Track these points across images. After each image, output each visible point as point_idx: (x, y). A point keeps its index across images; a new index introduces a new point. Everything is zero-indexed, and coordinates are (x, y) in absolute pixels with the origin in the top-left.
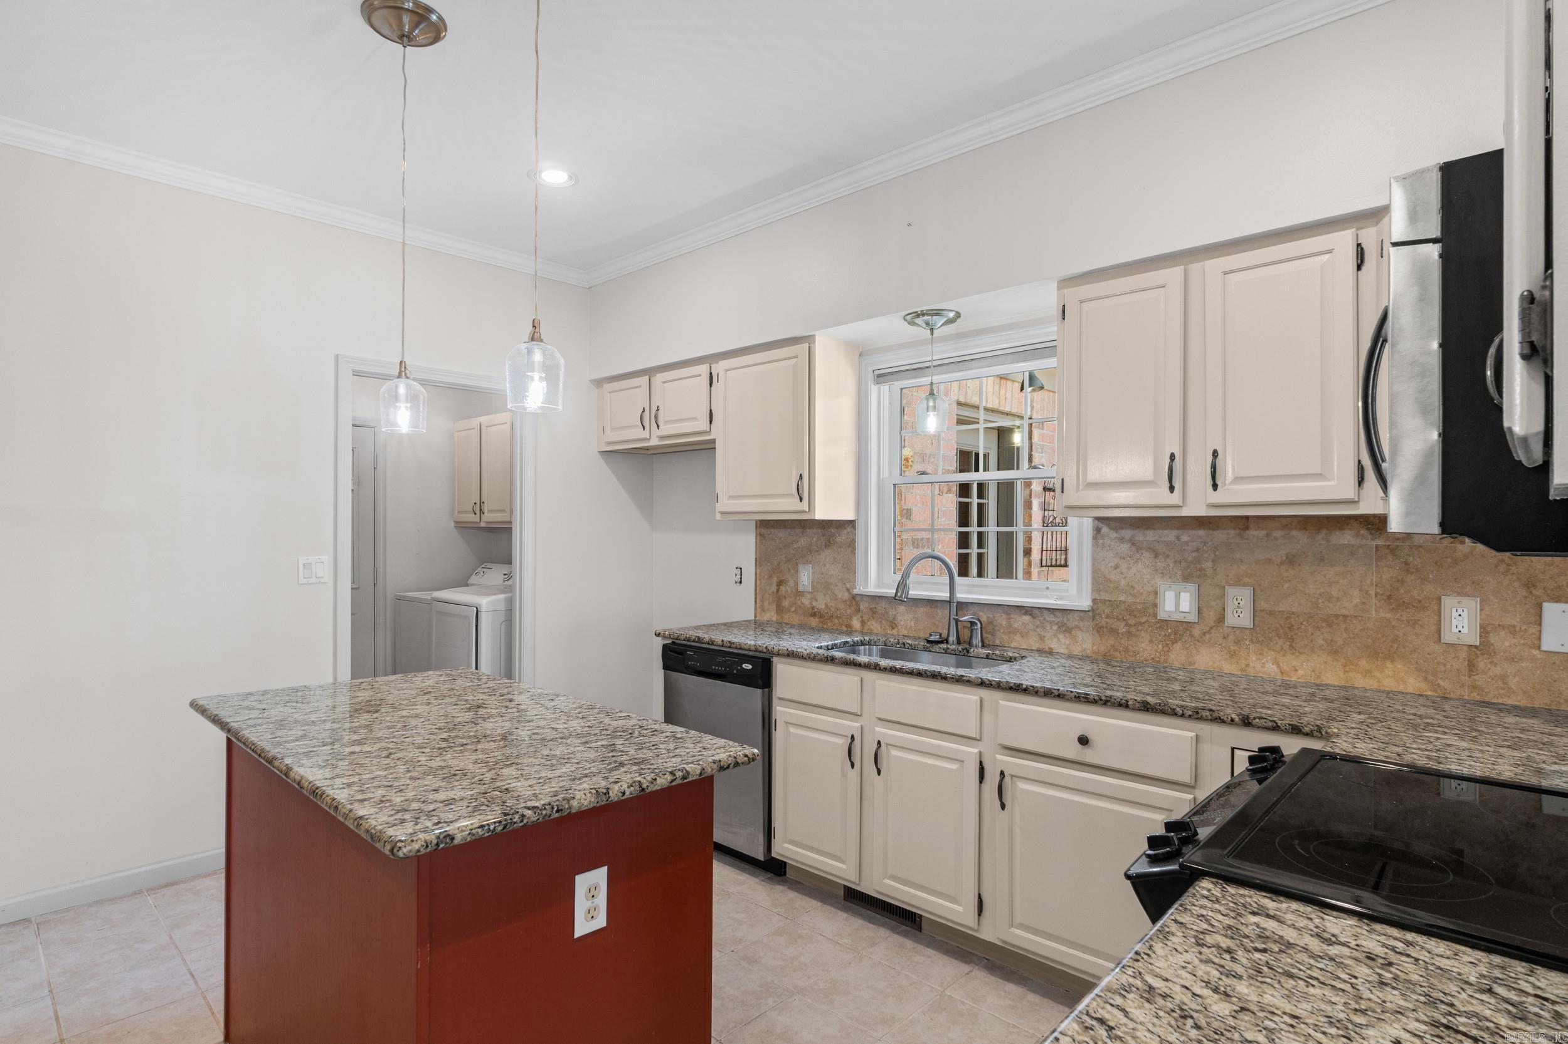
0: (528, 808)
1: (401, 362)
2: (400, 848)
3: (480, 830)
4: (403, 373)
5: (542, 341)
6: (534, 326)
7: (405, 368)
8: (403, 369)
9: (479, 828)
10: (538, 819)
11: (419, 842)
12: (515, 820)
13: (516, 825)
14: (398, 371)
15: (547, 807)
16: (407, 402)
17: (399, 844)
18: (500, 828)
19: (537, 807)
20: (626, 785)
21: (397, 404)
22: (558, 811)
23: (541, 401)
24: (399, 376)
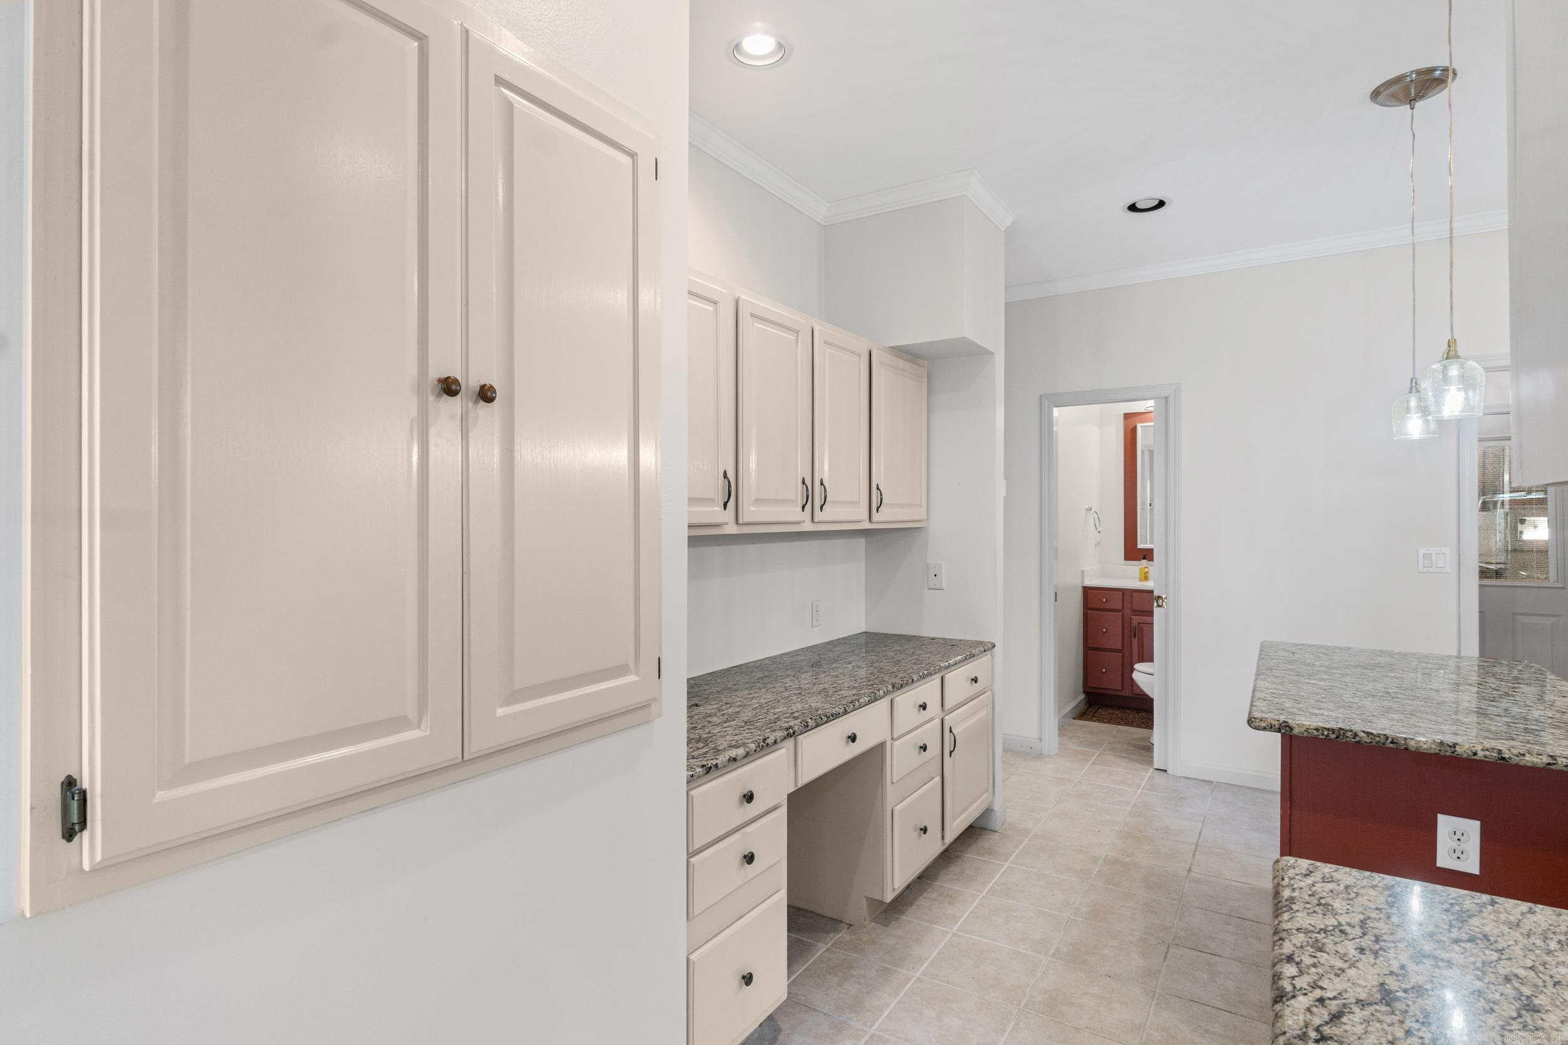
0: (1364, 732)
1: (1412, 379)
2: (1252, 721)
3: (1315, 732)
4: (1414, 389)
5: (1458, 357)
6: (1449, 346)
7: (1416, 383)
8: (1414, 385)
9: (1314, 729)
10: (1371, 742)
11: (1266, 722)
12: (1348, 735)
13: (1348, 739)
14: (1410, 386)
15: (1381, 736)
16: (1417, 413)
17: (1253, 720)
18: (1333, 736)
19: (1372, 734)
20: (1481, 748)
21: (1408, 416)
22: (1392, 742)
23: (1460, 409)
24: (1410, 392)
